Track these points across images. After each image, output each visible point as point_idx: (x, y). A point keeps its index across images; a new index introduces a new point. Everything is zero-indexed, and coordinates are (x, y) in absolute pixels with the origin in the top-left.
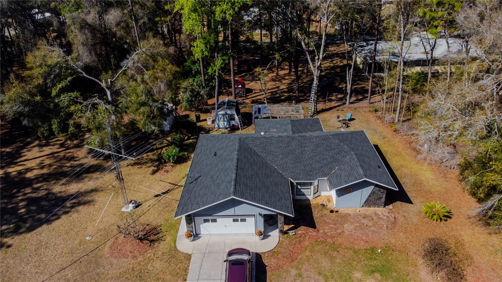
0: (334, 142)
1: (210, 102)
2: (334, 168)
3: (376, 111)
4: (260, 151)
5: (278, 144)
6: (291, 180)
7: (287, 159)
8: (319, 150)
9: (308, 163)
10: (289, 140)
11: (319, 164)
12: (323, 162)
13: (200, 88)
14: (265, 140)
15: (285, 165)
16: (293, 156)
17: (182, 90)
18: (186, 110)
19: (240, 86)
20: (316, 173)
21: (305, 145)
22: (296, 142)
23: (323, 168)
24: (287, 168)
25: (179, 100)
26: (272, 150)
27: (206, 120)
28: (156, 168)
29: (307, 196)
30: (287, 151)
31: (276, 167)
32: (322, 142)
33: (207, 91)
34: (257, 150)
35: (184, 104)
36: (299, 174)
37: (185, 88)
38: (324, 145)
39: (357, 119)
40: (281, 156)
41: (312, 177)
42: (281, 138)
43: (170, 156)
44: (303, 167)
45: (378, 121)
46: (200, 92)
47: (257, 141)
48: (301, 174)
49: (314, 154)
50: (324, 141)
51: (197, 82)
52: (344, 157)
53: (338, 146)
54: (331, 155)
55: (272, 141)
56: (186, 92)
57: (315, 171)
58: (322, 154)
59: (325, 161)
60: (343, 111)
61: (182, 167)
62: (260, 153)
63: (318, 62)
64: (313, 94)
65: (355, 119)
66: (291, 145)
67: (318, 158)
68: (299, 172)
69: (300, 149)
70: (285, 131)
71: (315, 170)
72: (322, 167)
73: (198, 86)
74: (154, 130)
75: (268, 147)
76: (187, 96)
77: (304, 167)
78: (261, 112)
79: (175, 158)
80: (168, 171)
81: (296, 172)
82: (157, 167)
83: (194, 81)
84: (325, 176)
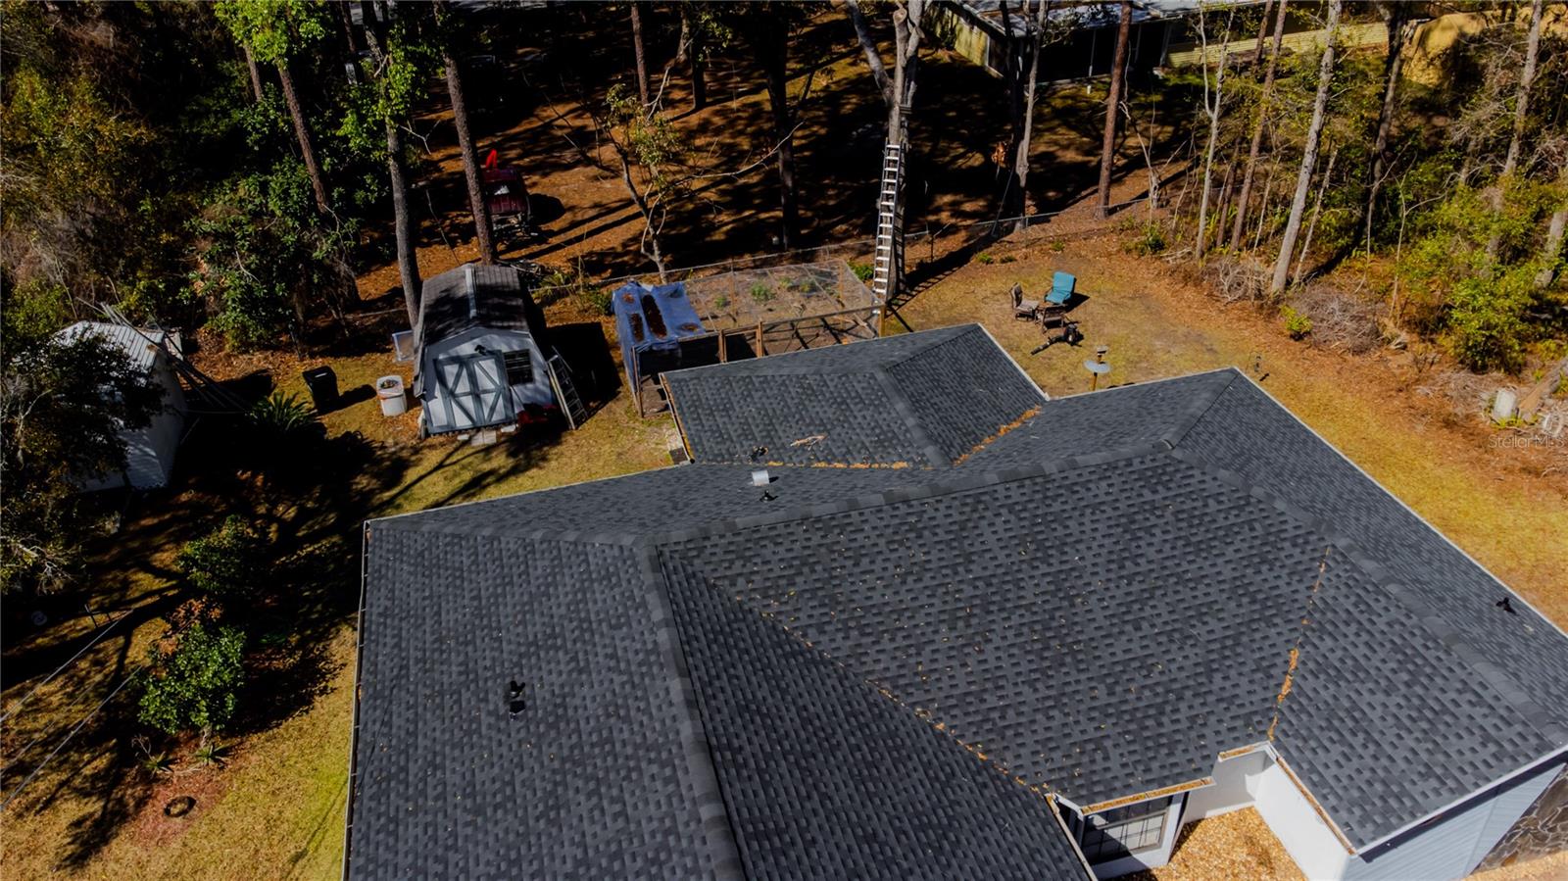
0: (1212, 487)
1: (371, 286)
2: (1279, 661)
3: (1158, 246)
4: (805, 621)
5: (902, 552)
6: (1063, 800)
7: (990, 647)
8: (1151, 552)
9: (1120, 657)
10: (956, 517)
11: (1188, 651)
12: (1200, 630)
13: (305, 225)
14: (816, 539)
15: (992, 700)
16: (1015, 620)
17: (206, 246)
18: (245, 347)
19: (503, 190)
20: (1192, 719)
21: (1060, 532)
22: (999, 521)
23: (1218, 677)
24: (1011, 717)
25: (201, 302)
26: (877, 599)
27: (367, 393)
28: (94, 807)
29: (1138, 856)
30: (969, 591)
31: (940, 726)
32: (1148, 495)
33: (346, 237)
34: (787, 614)
35: (230, 318)
36: (1098, 744)
37: (216, 236)
38: (1169, 516)
39: (1092, 297)
40: (944, 637)
41: (1179, 757)
42: (903, 509)
43: (191, 705)
44: (1101, 692)
45: (1190, 293)
46: (312, 246)
47: (767, 553)
48: (1108, 743)
49: (1135, 587)
50: (1155, 492)
51: (286, 192)
52: (1302, 573)
53: (1241, 508)
54: (1228, 573)
55: (859, 536)
56: (230, 253)
57: (1183, 706)
58: (1181, 580)
59: (1213, 624)
60: (1011, 260)
61: (286, 748)
62: (811, 632)
63: (907, 38)
64: (888, 197)
65: (1086, 298)
66: (978, 547)
67: (1163, 609)
68: (1092, 734)
69: (1044, 569)
70: (887, 441)
71: (1180, 698)
72: (1210, 672)
73: (293, 215)
74: (38, 567)
75: (846, 587)
76: (241, 277)
77: (1111, 693)
78: (666, 322)
79: (223, 704)
80: (191, 802)
81: (1077, 737)
82: (105, 794)
83: (264, 188)
84: (1249, 728)
